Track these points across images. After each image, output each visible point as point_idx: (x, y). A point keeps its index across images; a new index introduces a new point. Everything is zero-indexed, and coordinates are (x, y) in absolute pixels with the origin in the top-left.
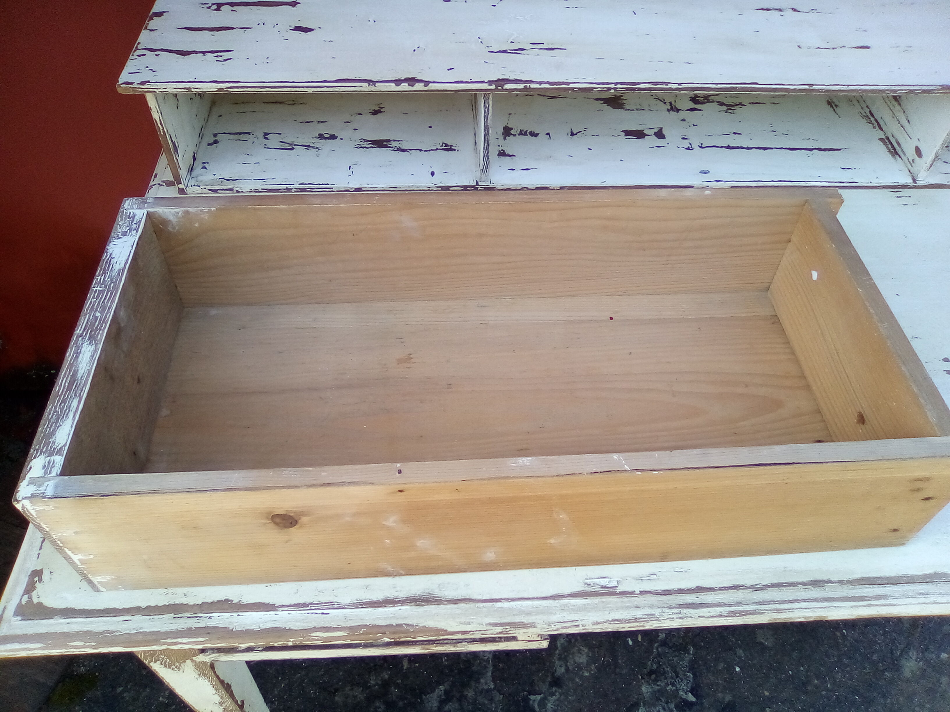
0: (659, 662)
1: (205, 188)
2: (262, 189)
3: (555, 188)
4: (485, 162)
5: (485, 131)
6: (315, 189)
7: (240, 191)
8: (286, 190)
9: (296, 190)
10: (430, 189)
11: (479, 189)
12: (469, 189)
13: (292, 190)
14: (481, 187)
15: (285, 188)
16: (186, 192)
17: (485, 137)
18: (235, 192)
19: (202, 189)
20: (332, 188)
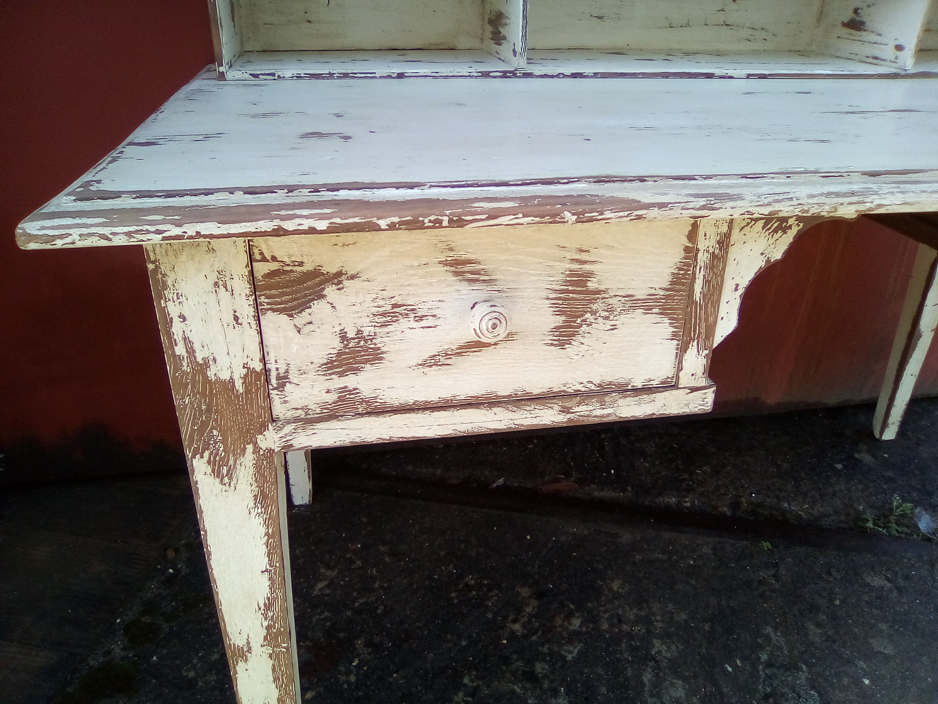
0: (771, 685)
1: (246, 72)
2: (305, 74)
3: (589, 75)
4: (523, 44)
5: (523, 6)
6: (358, 74)
7: (282, 76)
8: (328, 75)
9: (339, 75)
10: (471, 75)
11: (518, 75)
12: (508, 74)
13: (335, 75)
14: (520, 73)
15: (328, 73)
16: (226, 77)
17: (523, 13)
18: (276, 77)
19: (243, 73)
20: (375, 73)
